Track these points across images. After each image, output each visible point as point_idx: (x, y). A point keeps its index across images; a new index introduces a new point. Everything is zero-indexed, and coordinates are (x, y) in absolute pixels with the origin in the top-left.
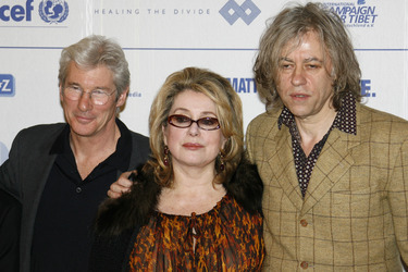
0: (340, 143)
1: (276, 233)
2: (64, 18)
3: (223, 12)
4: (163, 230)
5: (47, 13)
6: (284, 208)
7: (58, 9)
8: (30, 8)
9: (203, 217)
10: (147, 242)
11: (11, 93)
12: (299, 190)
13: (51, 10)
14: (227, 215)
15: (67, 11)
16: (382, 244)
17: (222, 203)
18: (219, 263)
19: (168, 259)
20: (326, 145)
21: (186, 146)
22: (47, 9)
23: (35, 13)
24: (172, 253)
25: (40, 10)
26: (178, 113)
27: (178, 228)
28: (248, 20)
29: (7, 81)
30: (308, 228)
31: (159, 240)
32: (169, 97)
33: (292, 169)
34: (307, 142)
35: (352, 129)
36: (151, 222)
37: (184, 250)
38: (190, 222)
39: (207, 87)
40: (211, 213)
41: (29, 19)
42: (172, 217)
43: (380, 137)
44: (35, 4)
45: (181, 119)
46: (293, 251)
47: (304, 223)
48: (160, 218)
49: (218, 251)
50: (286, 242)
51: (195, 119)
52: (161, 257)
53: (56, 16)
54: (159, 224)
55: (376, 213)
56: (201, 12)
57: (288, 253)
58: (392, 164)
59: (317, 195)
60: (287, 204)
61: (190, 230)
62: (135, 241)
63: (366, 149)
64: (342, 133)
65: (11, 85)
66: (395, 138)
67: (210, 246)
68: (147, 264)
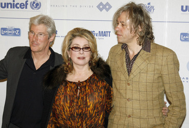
0: (144, 55)
1: (118, 88)
2: (39, 8)
3: (98, 7)
4: (67, 87)
5: (33, 6)
6: (122, 79)
7: (37, 5)
8: (27, 4)
9: (83, 82)
10: (61, 91)
11: (19, 35)
12: (127, 72)
13: (34, 5)
14: (92, 82)
15: (40, 5)
16: (158, 93)
17: (91, 77)
18: (86, 100)
19: (68, 97)
20: (139, 55)
21: (79, 58)
22: (33, 5)
23: (29, 6)
24: (70, 96)
25: (31, 5)
26: (75, 46)
27: (73, 87)
28: (107, 10)
29: (18, 31)
30: (130, 86)
31: (66, 90)
32: (70, 40)
33: (125, 65)
34: (132, 54)
35: (149, 50)
36: (64, 84)
37: (74, 94)
38: (78, 84)
39: (85, 35)
40: (86, 81)
41: (26, 8)
42: (71, 82)
43: (159, 54)
44: (29, 3)
45: (76, 48)
46: (124, 95)
47: (129, 84)
48: (67, 82)
49: (86, 95)
50: (121, 91)
51: (81, 48)
52: (65, 97)
53: (36, 7)
54: (66, 85)
55: (156, 82)
56: (90, 7)
57: (122, 95)
58: (164, 64)
59: (135, 74)
60: (123, 77)
61: (78, 87)
62: (57, 91)
63: (154, 58)
64: (145, 52)
65: (19, 32)
66: (165, 54)
67: (83, 93)
68: (60, 99)
